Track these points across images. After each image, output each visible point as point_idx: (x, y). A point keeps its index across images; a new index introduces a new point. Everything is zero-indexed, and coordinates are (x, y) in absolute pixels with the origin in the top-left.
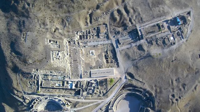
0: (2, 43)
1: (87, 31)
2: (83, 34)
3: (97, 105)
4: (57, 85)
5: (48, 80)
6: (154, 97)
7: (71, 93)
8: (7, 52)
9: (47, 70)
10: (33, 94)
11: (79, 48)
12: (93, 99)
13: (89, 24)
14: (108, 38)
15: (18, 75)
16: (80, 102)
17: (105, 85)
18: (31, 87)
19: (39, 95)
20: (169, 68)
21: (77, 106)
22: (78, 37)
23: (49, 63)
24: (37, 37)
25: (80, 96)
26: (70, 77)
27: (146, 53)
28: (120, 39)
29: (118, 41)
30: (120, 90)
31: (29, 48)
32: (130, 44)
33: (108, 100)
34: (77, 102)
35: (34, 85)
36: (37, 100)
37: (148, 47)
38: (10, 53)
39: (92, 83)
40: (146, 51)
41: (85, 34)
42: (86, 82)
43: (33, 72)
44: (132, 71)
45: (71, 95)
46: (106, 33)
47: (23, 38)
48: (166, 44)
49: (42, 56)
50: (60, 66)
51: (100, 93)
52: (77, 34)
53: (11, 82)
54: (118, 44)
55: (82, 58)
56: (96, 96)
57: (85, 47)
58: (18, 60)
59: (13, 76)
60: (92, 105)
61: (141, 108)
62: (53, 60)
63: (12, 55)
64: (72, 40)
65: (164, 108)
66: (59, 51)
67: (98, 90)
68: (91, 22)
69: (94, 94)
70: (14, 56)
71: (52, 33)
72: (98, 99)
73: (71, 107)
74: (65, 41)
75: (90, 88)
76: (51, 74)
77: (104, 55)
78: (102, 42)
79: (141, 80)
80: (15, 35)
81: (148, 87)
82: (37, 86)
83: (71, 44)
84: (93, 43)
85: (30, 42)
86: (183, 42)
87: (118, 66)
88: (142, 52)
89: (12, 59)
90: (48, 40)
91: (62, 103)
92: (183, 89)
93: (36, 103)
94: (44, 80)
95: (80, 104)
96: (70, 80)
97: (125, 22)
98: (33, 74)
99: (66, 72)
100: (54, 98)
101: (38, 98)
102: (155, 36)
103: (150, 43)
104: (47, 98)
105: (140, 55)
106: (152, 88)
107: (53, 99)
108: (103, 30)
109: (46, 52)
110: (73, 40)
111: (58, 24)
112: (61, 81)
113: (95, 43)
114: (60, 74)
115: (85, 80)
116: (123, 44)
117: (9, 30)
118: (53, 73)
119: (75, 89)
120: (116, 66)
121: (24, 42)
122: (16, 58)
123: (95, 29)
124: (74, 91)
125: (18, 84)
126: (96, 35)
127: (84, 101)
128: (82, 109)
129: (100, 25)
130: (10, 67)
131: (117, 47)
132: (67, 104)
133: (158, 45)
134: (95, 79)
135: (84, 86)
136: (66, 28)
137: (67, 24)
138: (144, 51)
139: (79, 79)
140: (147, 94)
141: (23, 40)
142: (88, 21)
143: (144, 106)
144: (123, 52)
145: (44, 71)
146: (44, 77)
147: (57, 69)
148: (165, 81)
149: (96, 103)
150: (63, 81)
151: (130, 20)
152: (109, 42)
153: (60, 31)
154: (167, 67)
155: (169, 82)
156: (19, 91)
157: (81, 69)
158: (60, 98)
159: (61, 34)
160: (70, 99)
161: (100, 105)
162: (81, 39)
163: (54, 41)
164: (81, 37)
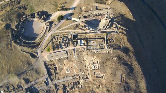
0: (141, 71)
1: (74, 89)
2: (77, 86)
3: (59, 28)
4: (92, 42)
5: (100, 45)
6: (13, 40)
7: (81, 36)
8: (135, 64)
9: (101, 54)
10: (110, 32)
11: (79, 73)
12: (63, 33)
14: (56, 86)
15: (123, 46)
16: (73, 29)
17: (54, 46)
18: (112, 38)
19: (106, 32)
20: (2, 66)
21: (75, 26)
22: (80, 83)
23: (100, 59)
24: (113, 79)
25: (73, 34)
26: (82, 49)
27: (22, 77)
28: (45, 86)
29: (47, 84)
30: (41, 42)
31: (118, 70)
32: (36, 83)
33: (51, 33)
34: (76, 29)
35: (110, 40)
36: (107, 27)
37: (21, 82)
38: (132, 63)
39: (65, 45)
40: (22, 79)
41: (75, 86)
42: (70, 46)
43: (111, 51)
44: (33, 60)
45: (80, 34)
46: (58, 89)
47: (123, 78)
48: (6, 86)
49: (106, 65)
50: (91, 58)
51: (58, 39)
52: (82, 86)
53: (128, 40)
54: (47, 81)
55: (75, 65)
56: (61, 35)
57: (75, 75)
58: (125, 59)
59: (128, 45)
60: (64, 28)
61: (23, 29)
62: (98, 62)
63: (130, 62)
65: (4, 32)
66: (94, 69)
67: (60, 40)
69: (62, 37)
70: (129, 61)
71: (102, 84)
72: (59, 33)
73: (80, 24)
74: (90, 79)
75: (66, 42)
76: (98, 50)
77: (58, 70)
78: (60, 82)
79: (24, 53)
80: (131, 79)
81: (18, 48)
82: (108, 39)
83: (85, 76)
84: (68, 79)
85: (117, 75)
87: (45, 63)
88: (26, 78)
89: (130, 59)
90: (103, 78)
91: (87, 28)
93: (107, 25)
94: (103, 45)
95: (73, 28)
96: (82, 46)
98: (111, 49)
99: (86, 53)
101: (106, 29)
103: (19, 86)
104: (99, 30)
105: (27, 75)
106: (15, 47)
107: (94, 30)
108: (61, 92)
109: (104, 68)
110: (84, 80)
111: (98, 92)
112: (90, 45)
113: (66, 79)
114: (91, 51)
115: (71, 48)
116: (42, 82)
117: (137, 82)
118: (96, 51)
119: (78, 40)
120: (47, 62)
121: (122, 74)
122: (127, 60)
123: (68, 92)
124: (78, 38)
125: (123, 39)
126: (66, 86)
127: (70, 31)
128: (71, 24)
130: (131, 51)
131: (47, 79)
132: (82, 27)
133: (13, 86)
134: (63, 50)
135: (71, 43)
136: (91, 90)
138: (24, 79)
139: (75, 48)
140: (19, 42)
141: (123, 76)
143: (21, 31)
144: (41, 75)
145: (103, 52)
146: (103, 47)
147: (94, 54)
148: (5, 55)
149: (60, 29)
150: (88, 45)
152: (54, 82)
153: (95, 87)
154: (4, 67)
156: (121, 33)
157: (75, 56)
158: (89, 31)
159: (94, 84)
160: (81, 31)
161: (57, 28)
162: (78, 81)
163: (99, 77)
164: (79, 83)
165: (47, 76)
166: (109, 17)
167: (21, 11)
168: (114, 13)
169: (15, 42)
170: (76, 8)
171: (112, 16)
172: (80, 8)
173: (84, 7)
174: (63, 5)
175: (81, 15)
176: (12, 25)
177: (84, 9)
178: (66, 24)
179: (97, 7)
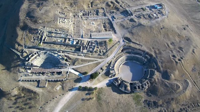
0: (20, 13)
1: (88, 12)
2: (85, 13)
3: (97, 64)
4: (59, 41)
5: (52, 36)
6: (155, 57)
7: (71, 50)
8: (22, 17)
9: (53, 28)
11: (82, 20)
12: (93, 57)
13: (91, 7)
14: (105, 15)
15: (26, 32)
16: (79, 58)
17: (105, 46)
18: (34, 42)
19: (39, 49)
21: (76, 64)
22: (82, 14)
23: (55, 24)
24: (50, 9)
25: (80, 53)
26: (73, 36)
27: (137, 23)
28: (115, 16)
29: (113, 17)
31: (42, 14)
32: (123, 18)
33: (109, 59)
34: (76, 59)
35: (37, 40)
36: (35, 54)
37: (138, 20)
39: (92, 43)
43: (40, 28)
46: (103, 13)
48: (152, 18)
49: (51, 19)
50: (65, 27)
51: (100, 52)
52: (81, 12)
53: (17, 36)
55: (84, 26)
56: (96, 55)
57: (87, 20)
59: (20, 32)
60: (92, 63)
61: (145, 71)
62: (59, 23)
64: (76, 14)
66: (65, 19)
67: (98, 49)
68: (92, 6)
69: (94, 53)
70: (27, 19)
71: (62, 9)
72: (98, 58)
73: (69, 64)
74: (71, 14)
75: (90, 47)
76: (55, 32)
77: (102, 25)
78: (101, 17)
79: (138, 43)
80: (33, 9)
81: (146, 49)
82: (39, 41)
83: (76, 17)
84: (93, 18)
85: (44, 11)
86: (165, 17)
87: (115, 32)
88: (134, 23)
89: (25, 20)
90: (58, 12)
91: (61, 58)
92: (181, 52)
93: (34, 57)
94: (48, 36)
95: (80, 61)
96: (72, 38)
97: (117, 7)
98: (40, 30)
99: (69, 32)
100: (53, 53)
101: (37, 52)
102: (142, 13)
104: (47, 52)
108: (101, 11)
109: (55, 17)
111: (67, 6)
112: (63, 38)
113: (96, 18)
115: (86, 40)
116: (118, 19)
118: (58, 31)
119: (75, 45)
120: (113, 33)
122: (29, 20)
123: (95, 11)
124: (75, 48)
125: (22, 39)
126: (95, 14)
127: (84, 58)
128: (81, 67)
129: (99, 8)
130: (20, 27)
131: (113, 20)
133: (145, 18)
134: (95, 40)
135: (85, 44)
136: (73, 8)
137: (74, 6)
138: (135, 22)
139: (81, 39)
140: (147, 56)
141: (39, 10)
142: (90, 6)
143: (147, 68)
144: (119, 24)
145: (50, 28)
146: (48, 34)
147: (62, 29)
148: (160, 44)
149: (96, 62)
150: (65, 38)
151: (121, 6)
153: (68, 9)
154: (158, 33)
155: (165, 45)
156: (21, 45)
158: (59, 54)
159: (69, 11)
160: (70, 56)
161: (100, 64)
162: (84, 16)
163: (62, 13)
164: (84, 15)
165: (113, 23)
166: (26, 69)
167: (153, 99)
168: (18, 73)
169: (151, 56)
170: (70, 88)
171: (22, 70)
172: (63, 89)
173: (57, 90)
174: (88, 97)
175: (65, 76)
176: (161, 77)
177: (58, 86)
178: (87, 68)
179: (38, 86)
